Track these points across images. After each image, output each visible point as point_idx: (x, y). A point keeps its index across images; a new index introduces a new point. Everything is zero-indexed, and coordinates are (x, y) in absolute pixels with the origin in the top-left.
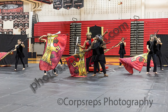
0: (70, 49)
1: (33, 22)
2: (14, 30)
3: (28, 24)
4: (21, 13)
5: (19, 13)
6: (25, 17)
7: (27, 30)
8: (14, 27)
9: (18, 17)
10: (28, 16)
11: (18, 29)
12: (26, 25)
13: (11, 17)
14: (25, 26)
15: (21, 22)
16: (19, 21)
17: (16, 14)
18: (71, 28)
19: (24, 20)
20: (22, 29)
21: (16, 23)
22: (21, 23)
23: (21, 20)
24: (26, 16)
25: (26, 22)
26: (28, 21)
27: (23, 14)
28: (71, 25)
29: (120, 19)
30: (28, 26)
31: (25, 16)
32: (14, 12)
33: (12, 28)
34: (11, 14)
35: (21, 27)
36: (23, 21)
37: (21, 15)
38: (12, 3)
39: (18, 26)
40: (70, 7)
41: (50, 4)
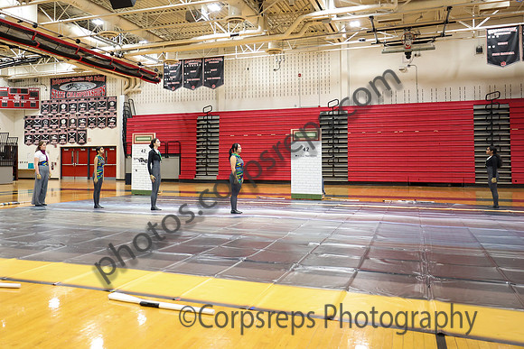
0: (197, 168)
1: (124, 114)
2: (89, 130)
3: (115, 119)
4: (102, 99)
5: (99, 99)
6: (109, 106)
9: (95, 106)
10: (115, 103)
12: (112, 120)
13: (82, 106)
14: (109, 123)
15: (102, 115)
16: (99, 114)
17: (92, 100)
18: (199, 125)
19: (107, 112)
21: (92, 118)
22: (102, 118)
25: (112, 115)
26: (116, 113)
27: (106, 100)
28: (198, 121)
29: (298, 107)
30: (115, 123)
31: (110, 104)
32: (88, 95)
34: (83, 100)
35: (101, 125)
36: (105, 114)
37: (102, 102)
38: (84, 78)
39: (96, 123)
40: (196, 85)
41: (157, 81)
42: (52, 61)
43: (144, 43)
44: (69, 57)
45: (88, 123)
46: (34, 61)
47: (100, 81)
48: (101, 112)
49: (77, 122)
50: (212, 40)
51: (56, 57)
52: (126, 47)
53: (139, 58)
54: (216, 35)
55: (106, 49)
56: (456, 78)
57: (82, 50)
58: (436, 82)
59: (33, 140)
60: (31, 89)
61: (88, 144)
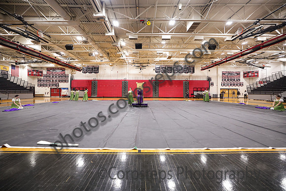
0: (92, 94)
1: (71, 79)
4: (64, 75)
9: (62, 77)
12: (67, 81)
17: (61, 75)
18: (92, 83)
22: (64, 80)
24: (67, 76)
29: (117, 80)
32: (59, 73)
34: (58, 75)
38: (58, 69)
39: (62, 81)
40: (91, 72)
41: (80, 71)
42: (47, 62)
43: (77, 60)
44: (53, 62)
45: (59, 81)
46: (41, 62)
47: (63, 70)
48: (64, 78)
49: (56, 81)
50: (96, 61)
51: (49, 62)
52: (71, 61)
53: (75, 64)
54: (97, 60)
55: (65, 61)
56: (150, 75)
57: (57, 60)
58: (146, 76)
59: (41, 86)
60: (40, 70)
61: (59, 87)
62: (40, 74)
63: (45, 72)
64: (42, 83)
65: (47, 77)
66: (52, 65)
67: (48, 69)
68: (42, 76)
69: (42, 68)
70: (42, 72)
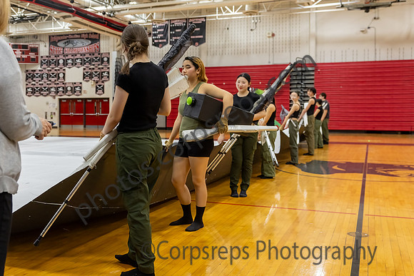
1: (117, 69)
2: (84, 83)
3: (108, 73)
4: (96, 55)
5: (93, 54)
6: (103, 61)
7: (106, 84)
8: (84, 78)
9: (90, 62)
11: (91, 82)
12: (105, 74)
13: (78, 61)
14: (102, 77)
15: (96, 70)
16: (93, 69)
17: (87, 56)
19: (100, 66)
20: (97, 82)
21: (87, 72)
22: (96, 72)
23: (96, 67)
24: (105, 59)
25: (105, 69)
26: (108, 68)
27: (99, 56)
29: (271, 64)
30: (108, 77)
31: (103, 59)
32: (84, 52)
33: (82, 81)
34: (78, 56)
35: (96, 79)
36: (99, 69)
37: (96, 58)
39: (91, 76)
42: (50, 19)
43: (134, 4)
45: (84, 76)
46: (33, 19)
47: (94, 38)
52: (117, 7)
59: (34, 92)
60: (31, 45)
61: (84, 96)
62: (32, 55)
63: (44, 50)
64: (37, 83)
65: (49, 63)
66: (63, 26)
67: (54, 40)
68: (35, 61)
69: (35, 36)
70: (35, 50)
